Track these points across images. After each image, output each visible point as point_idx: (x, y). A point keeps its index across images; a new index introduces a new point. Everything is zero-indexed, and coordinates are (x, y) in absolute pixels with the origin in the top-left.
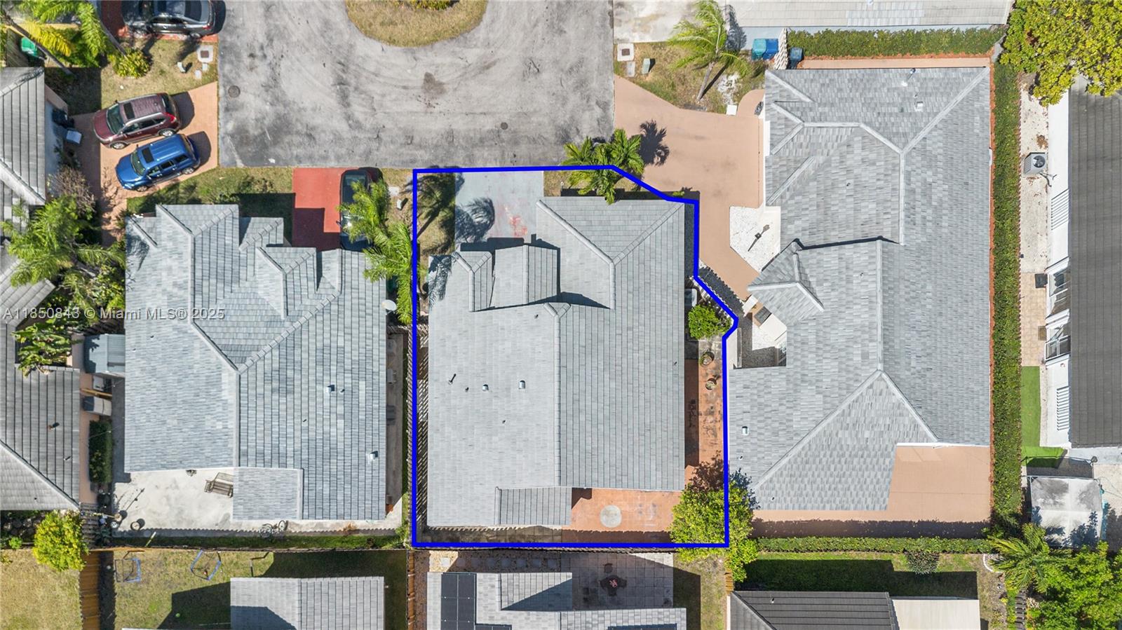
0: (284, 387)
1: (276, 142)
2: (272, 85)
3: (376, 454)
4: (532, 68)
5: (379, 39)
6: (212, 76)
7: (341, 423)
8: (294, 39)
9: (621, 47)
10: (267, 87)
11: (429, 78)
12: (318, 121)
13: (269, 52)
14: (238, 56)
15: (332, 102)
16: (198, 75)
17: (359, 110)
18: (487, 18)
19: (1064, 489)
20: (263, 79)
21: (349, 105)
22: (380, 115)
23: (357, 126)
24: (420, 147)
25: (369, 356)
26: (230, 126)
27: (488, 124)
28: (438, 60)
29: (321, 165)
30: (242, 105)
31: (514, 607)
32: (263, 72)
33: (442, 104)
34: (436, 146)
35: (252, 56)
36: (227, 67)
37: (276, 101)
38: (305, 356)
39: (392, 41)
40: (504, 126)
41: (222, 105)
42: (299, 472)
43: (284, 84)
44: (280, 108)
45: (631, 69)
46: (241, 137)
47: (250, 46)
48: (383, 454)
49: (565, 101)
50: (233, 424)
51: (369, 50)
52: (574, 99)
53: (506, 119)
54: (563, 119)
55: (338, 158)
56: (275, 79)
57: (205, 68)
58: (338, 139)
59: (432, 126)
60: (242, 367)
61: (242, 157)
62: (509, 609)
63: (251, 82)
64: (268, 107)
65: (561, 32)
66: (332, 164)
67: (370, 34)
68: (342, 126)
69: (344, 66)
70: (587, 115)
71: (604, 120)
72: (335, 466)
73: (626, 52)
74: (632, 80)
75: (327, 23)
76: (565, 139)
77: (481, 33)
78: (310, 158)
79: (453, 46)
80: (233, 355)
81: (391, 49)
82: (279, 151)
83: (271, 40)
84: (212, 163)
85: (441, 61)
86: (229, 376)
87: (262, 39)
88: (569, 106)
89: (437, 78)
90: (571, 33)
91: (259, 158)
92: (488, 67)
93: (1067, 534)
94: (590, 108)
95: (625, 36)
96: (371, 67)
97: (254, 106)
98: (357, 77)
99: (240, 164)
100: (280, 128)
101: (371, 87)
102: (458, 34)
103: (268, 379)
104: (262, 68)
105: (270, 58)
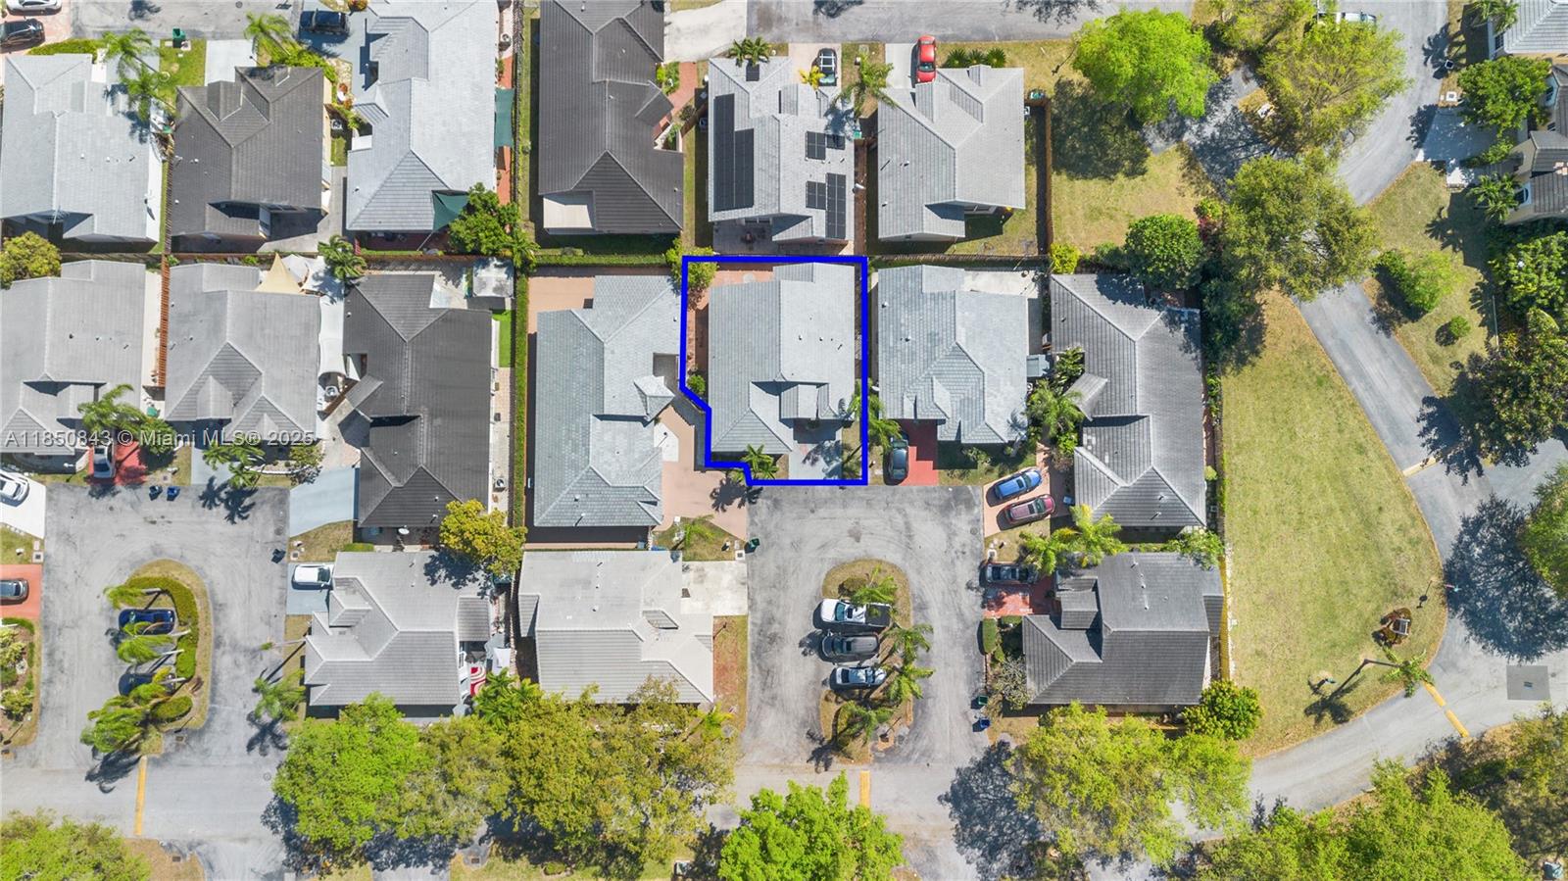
0: (933, 338)
1: (948, 501)
2: (951, 535)
3: (883, 306)
4: (796, 545)
5: (888, 563)
6: (988, 541)
7: (902, 321)
8: (938, 563)
9: (743, 558)
10: (955, 534)
11: (858, 540)
12: (924, 513)
13: (954, 555)
14: (972, 552)
15: (915, 525)
16: (996, 541)
17: (899, 520)
18: (823, 576)
19: (495, 290)
20: (957, 539)
21: (906, 523)
22: (887, 517)
23: (899, 510)
24: (862, 498)
25: (888, 360)
26: (976, 510)
27: (822, 512)
28: (852, 551)
29: (921, 487)
30: (969, 523)
31: (805, 218)
32: (957, 542)
33: (849, 524)
34: (853, 498)
35: (964, 553)
36: (978, 546)
37: (948, 526)
38: (922, 355)
39: (880, 562)
40: (813, 511)
41: (981, 523)
42: (924, 291)
43: (944, 536)
44: (946, 521)
45: (737, 545)
46: (969, 504)
47: (964, 559)
48: (880, 306)
49: (776, 526)
50: (959, 314)
51: (893, 556)
52: (771, 527)
53: (812, 516)
54: (778, 515)
55: (912, 491)
56: (950, 538)
57: (992, 546)
58: (911, 503)
59: (855, 511)
60: (954, 344)
61: (969, 492)
62: (808, 217)
63: (964, 536)
64: (953, 522)
65: (778, 567)
66: (915, 488)
67: (893, 566)
68: (909, 510)
69: (908, 546)
70: (763, 518)
71: (752, 514)
72: (905, 297)
73: (740, 555)
74: (736, 538)
75: (919, 572)
76: (776, 503)
77: (827, 567)
78: (927, 491)
79: (844, 559)
80: (959, 352)
81: (880, 558)
82: (947, 495)
83: (952, 562)
84: (987, 488)
85: (849, 550)
86: (962, 340)
87: (958, 563)
88: (774, 522)
89: (852, 540)
90: (772, 566)
91: (957, 492)
92: (823, 546)
93: (492, 265)
94: (761, 521)
95: (741, 565)
96: (892, 546)
97: (961, 522)
98: (900, 541)
99: (969, 487)
100: (946, 508)
101: (892, 534)
102: (840, 566)
103: (941, 340)
104: (957, 546)
105: (953, 552)
